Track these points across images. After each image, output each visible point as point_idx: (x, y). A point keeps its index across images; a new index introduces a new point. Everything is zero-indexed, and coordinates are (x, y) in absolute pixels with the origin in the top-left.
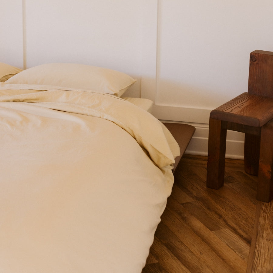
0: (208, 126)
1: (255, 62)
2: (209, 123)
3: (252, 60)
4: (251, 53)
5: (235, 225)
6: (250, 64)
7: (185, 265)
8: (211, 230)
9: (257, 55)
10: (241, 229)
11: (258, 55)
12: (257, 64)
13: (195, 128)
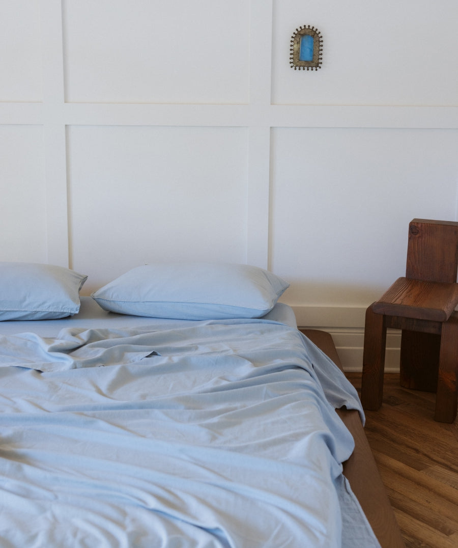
0: (363, 331)
1: (416, 235)
2: (364, 326)
3: (413, 233)
4: (411, 223)
5: (443, 460)
6: (410, 239)
7: (418, 519)
8: (419, 470)
9: (419, 226)
10: (454, 464)
11: (422, 226)
12: (419, 237)
13: (331, 334)
